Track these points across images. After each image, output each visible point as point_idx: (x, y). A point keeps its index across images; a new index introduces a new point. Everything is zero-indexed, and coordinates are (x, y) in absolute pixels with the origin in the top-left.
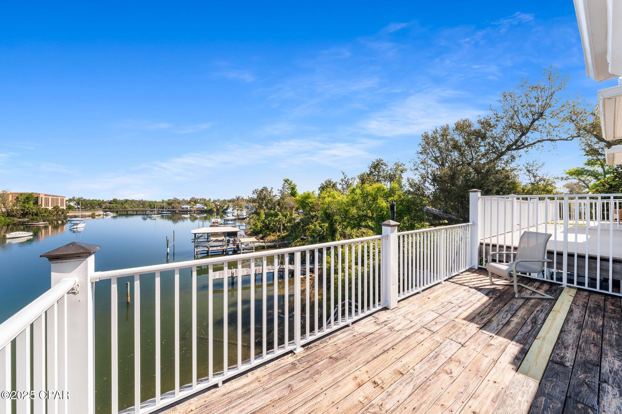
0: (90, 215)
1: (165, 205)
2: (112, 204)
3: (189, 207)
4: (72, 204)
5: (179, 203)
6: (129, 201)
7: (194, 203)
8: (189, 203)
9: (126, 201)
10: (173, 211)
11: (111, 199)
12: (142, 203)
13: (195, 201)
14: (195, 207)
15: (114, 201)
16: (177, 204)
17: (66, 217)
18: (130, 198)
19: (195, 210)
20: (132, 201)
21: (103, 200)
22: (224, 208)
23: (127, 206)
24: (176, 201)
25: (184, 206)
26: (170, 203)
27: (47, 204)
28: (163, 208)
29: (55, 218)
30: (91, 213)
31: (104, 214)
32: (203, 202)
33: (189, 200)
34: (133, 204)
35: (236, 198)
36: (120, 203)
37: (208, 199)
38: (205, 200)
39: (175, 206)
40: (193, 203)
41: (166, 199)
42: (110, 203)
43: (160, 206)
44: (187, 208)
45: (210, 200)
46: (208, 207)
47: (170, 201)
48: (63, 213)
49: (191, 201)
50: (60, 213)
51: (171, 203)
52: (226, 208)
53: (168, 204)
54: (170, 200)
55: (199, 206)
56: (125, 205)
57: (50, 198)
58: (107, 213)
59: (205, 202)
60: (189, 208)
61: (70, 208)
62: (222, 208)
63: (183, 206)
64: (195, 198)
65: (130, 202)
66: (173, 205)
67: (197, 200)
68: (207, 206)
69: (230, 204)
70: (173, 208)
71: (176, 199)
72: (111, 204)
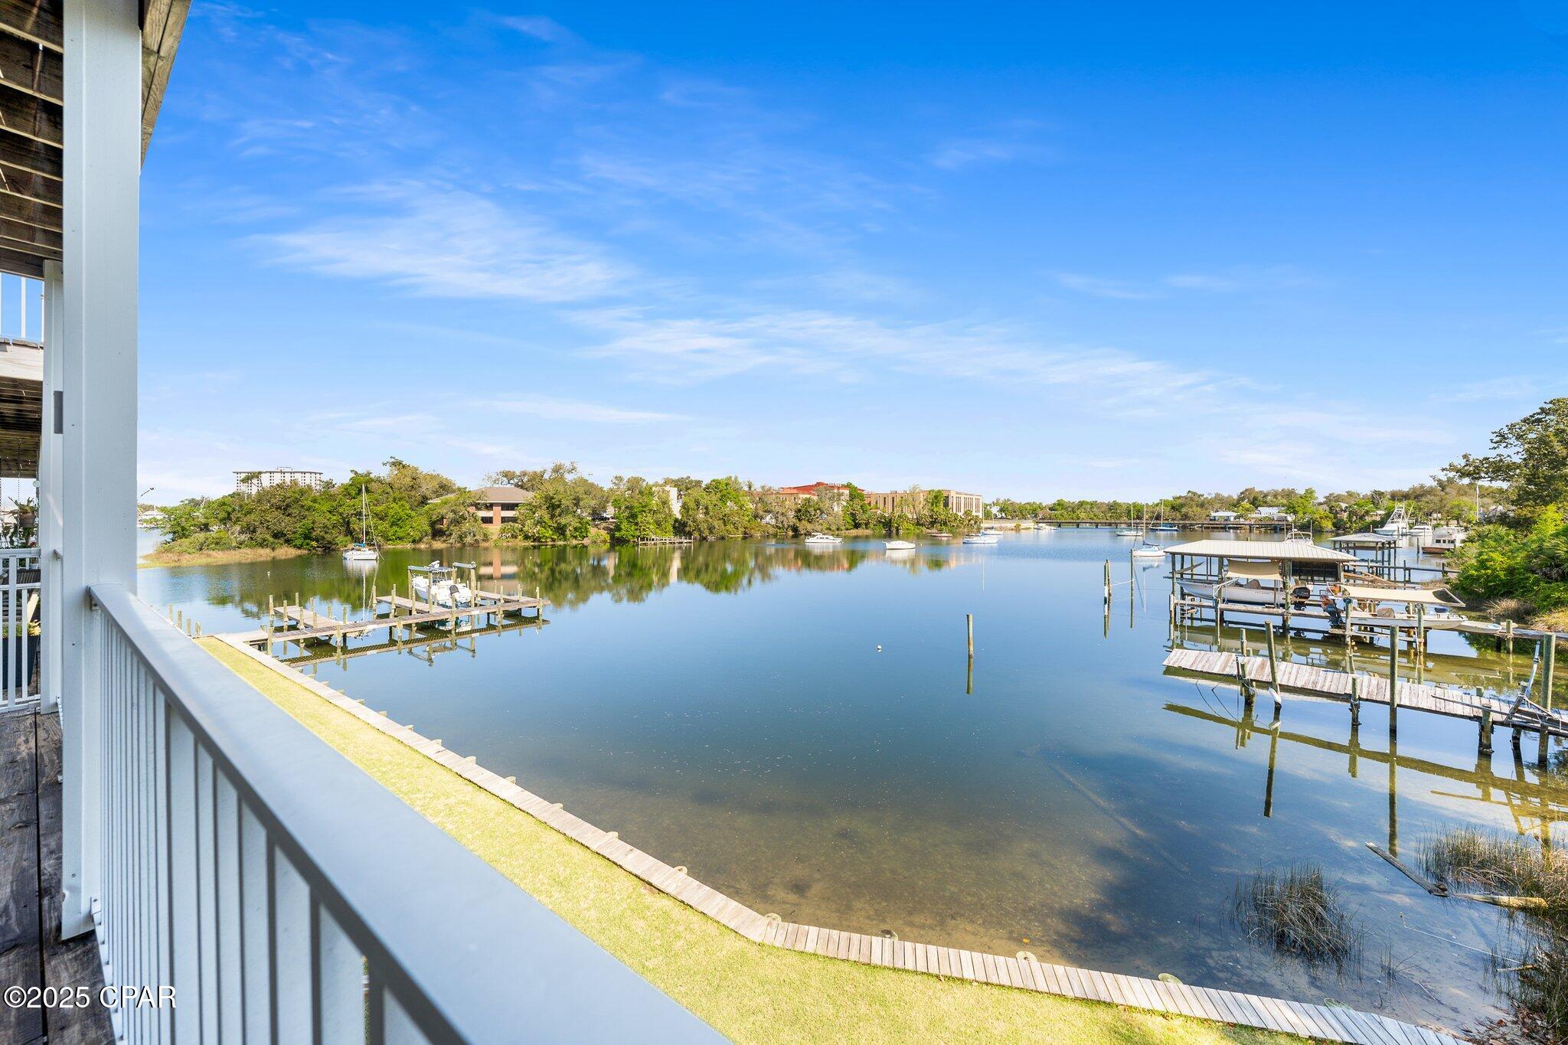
0: (1013, 527)
1: (1162, 509)
2: (1056, 510)
3: (1231, 514)
4: (995, 510)
5: (1202, 505)
6: (1087, 503)
7: (1253, 503)
8: (1234, 505)
9: (1081, 504)
10: (1184, 527)
11: (1055, 501)
12: (1113, 507)
13: (1255, 499)
14: (1253, 515)
15: (1059, 504)
16: (1195, 509)
17: (979, 529)
18: (1089, 500)
19: (1250, 525)
20: (1093, 504)
21: (1041, 503)
22: (1368, 519)
23: (1083, 515)
24: (1193, 499)
25: (1221, 514)
26: (1176, 507)
27: (959, 509)
28: (1158, 518)
29: (966, 530)
30: (1014, 525)
31: (1036, 527)
32: (1285, 501)
33: (1235, 497)
34: (1095, 509)
35: (1435, 484)
36: (1070, 509)
37: (1302, 492)
38: (1289, 494)
39: (1191, 514)
40: (1248, 506)
41: (1169, 496)
42: (1051, 509)
43: (1153, 512)
44: (1227, 519)
45: (1310, 492)
46: (1300, 515)
47: (1179, 501)
48: (976, 522)
49: (1241, 499)
50: (972, 522)
51: (1182, 505)
52: (1378, 519)
53: (1173, 508)
54: (1179, 498)
55: (1265, 512)
56: (1078, 512)
57: (963, 497)
58: (1040, 525)
59: (1290, 501)
60: (1232, 519)
61: (988, 515)
62: (1362, 518)
63: (1213, 514)
64: (1257, 490)
65: (1089, 506)
66: (1184, 510)
67: (1266, 496)
68: (1295, 512)
69: (1400, 507)
70: (1185, 517)
71: (1194, 494)
72: (1054, 510)
